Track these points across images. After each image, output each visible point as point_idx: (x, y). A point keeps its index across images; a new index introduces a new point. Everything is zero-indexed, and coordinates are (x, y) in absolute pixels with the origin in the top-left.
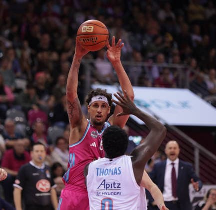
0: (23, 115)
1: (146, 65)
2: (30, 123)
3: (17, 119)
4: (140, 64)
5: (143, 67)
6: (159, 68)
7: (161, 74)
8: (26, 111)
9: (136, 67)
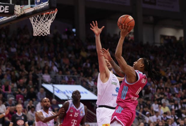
2: (17, 100)
6: (68, 77)
7: (69, 79)
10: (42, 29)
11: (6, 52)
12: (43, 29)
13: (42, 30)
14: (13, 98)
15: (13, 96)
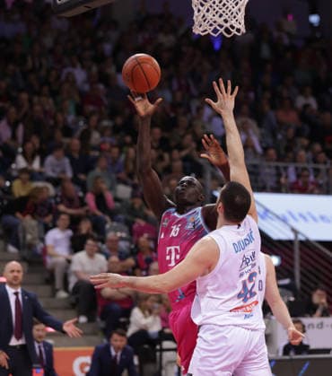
0: (126, 228)
1: (281, 165)
2: (135, 239)
3: (119, 234)
4: (274, 164)
5: (277, 168)
6: (296, 169)
7: (298, 176)
8: (129, 224)
9: (270, 167)
10: (221, 16)
11: (101, 87)
12: (224, 14)
13: (223, 18)
14: (124, 235)
15: (122, 226)
